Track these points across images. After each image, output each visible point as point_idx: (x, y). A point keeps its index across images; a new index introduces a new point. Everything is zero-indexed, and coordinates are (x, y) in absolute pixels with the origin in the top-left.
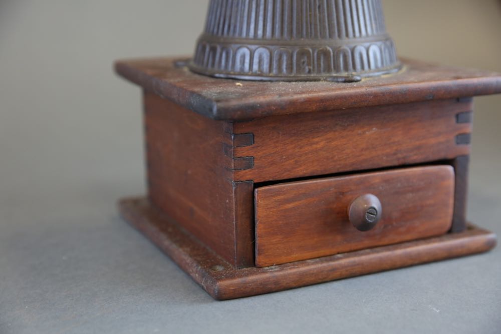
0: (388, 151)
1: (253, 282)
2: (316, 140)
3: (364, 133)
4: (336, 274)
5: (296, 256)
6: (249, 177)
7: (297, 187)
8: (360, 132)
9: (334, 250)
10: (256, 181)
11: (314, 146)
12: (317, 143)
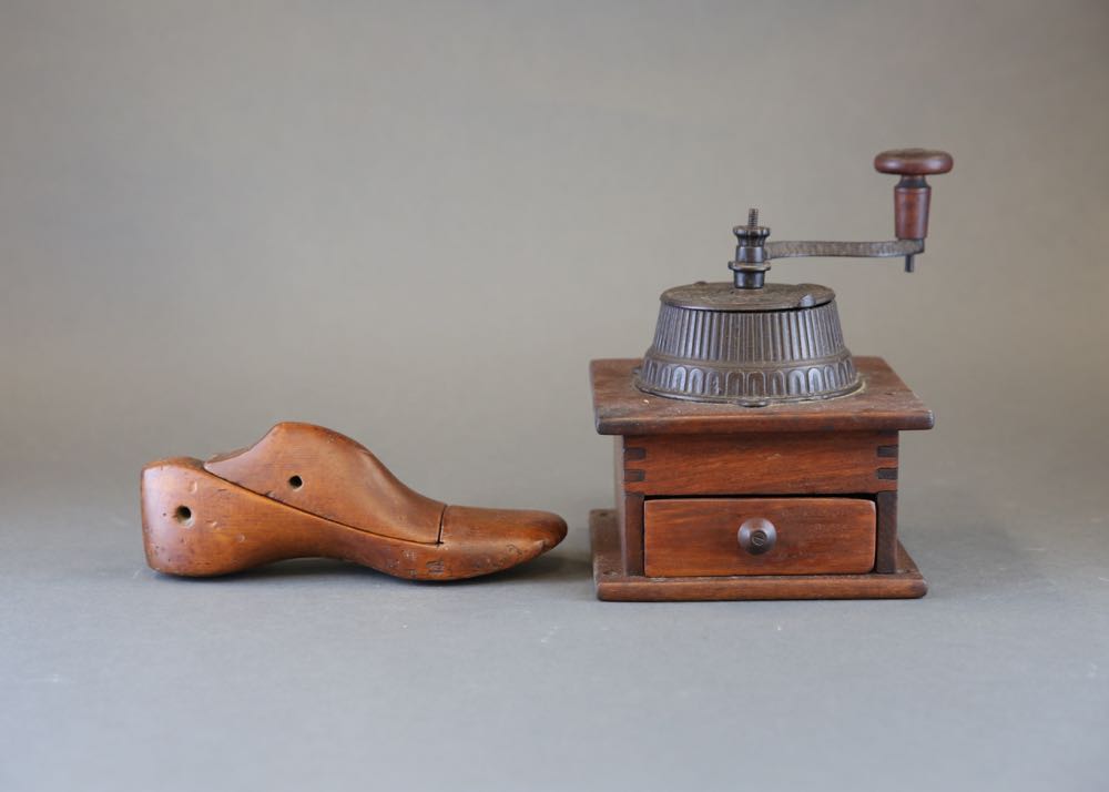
0: (794, 478)
1: (634, 588)
2: (711, 460)
3: (766, 458)
4: (725, 594)
5: (685, 571)
6: (639, 489)
8: (760, 456)
9: (729, 572)
10: (647, 494)
11: (709, 466)
12: (712, 463)
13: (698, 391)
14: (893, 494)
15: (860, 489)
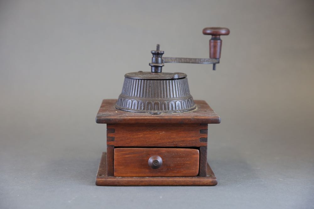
0: (169, 141)
1: (109, 181)
2: (139, 134)
3: (159, 133)
4: (143, 183)
5: (129, 175)
6: (113, 144)
7: (130, 150)
8: (157, 133)
9: (145, 175)
10: (115, 146)
11: (138, 136)
12: (140, 135)
13: (136, 108)
14: (206, 147)
15: (194, 145)
